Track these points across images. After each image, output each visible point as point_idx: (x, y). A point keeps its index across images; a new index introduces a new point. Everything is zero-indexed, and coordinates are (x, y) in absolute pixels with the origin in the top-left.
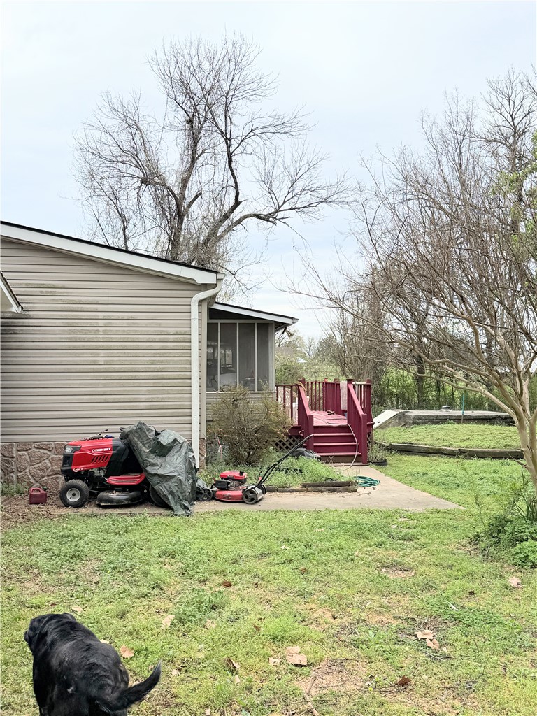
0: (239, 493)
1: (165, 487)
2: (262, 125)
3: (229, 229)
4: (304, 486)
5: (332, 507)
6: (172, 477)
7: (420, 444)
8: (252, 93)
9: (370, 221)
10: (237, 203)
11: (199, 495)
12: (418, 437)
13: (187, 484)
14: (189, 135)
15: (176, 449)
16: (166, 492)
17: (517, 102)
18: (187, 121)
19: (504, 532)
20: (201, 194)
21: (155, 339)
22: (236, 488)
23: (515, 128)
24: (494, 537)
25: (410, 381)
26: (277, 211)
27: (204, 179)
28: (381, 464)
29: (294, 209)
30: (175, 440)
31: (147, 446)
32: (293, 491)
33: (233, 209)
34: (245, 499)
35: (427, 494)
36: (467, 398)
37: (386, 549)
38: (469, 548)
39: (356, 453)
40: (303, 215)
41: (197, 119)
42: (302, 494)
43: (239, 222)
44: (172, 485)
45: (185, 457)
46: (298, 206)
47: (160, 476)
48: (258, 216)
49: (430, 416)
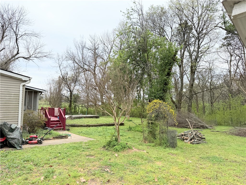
0: (36, 141)
1: (14, 142)
2: (29, 33)
3: (14, 60)
4: (54, 138)
5: (64, 143)
6: (16, 138)
7: (77, 124)
8: (26, 23)
9: (60, 64)
10: (18, 53)
11: (24, 143)
12: (76, 122)
13: (21, 140)
14: (2, 30)
15: (16, 130)
16: (14, 143)
17: (96, 42)
18: (1, 26)
19: (111, 144)
20: (5, 48)
21: (7, 96)
22: (35, 140)
23: (95, 47)
24: (109, 146)
25: (68, 107)
26: (30, 57)
27: (6, 44)
28: (68, 130)
29: (36, 57)
30: (16, 127)
31: (7, 129)
32: (50, 139)
33: (16, 55)
34: (38, 143)
35: (85, 137)
36: (82, 111)
37: (85, 152)
38: (103, 149)
39: (62, 128)
40: (38, 59)
41: (5, 26)
42: (53, 140)
43: (17, 58)
44: (16, 141)
45: (20, 132)
46: (37, 57)
47: (12, 138)
48: (24, 58)
49: (78, 117)
